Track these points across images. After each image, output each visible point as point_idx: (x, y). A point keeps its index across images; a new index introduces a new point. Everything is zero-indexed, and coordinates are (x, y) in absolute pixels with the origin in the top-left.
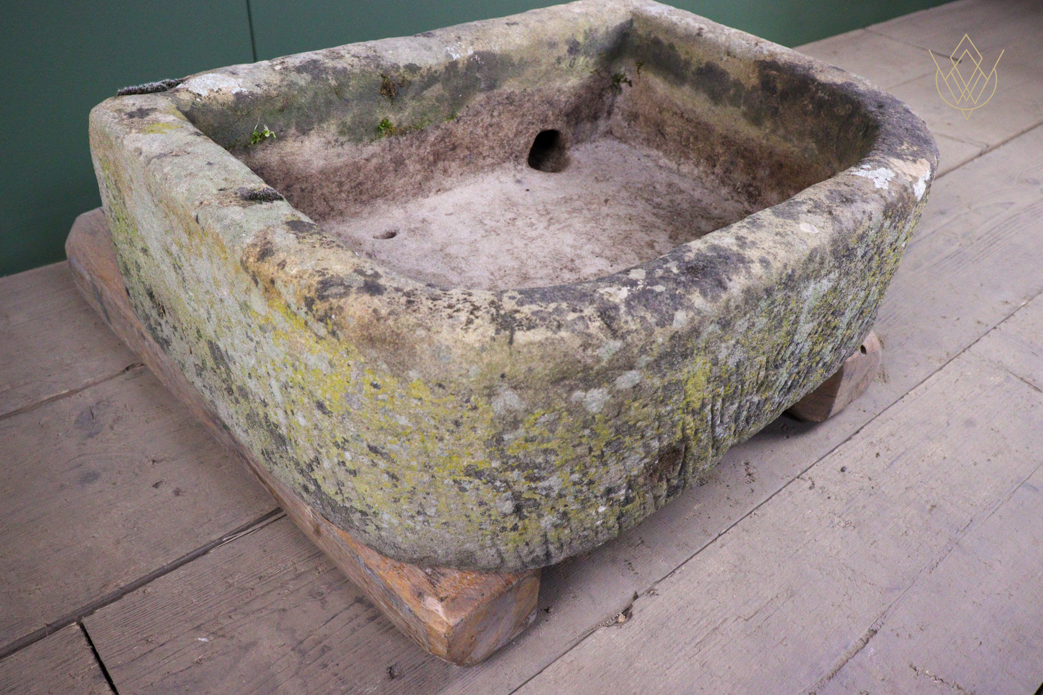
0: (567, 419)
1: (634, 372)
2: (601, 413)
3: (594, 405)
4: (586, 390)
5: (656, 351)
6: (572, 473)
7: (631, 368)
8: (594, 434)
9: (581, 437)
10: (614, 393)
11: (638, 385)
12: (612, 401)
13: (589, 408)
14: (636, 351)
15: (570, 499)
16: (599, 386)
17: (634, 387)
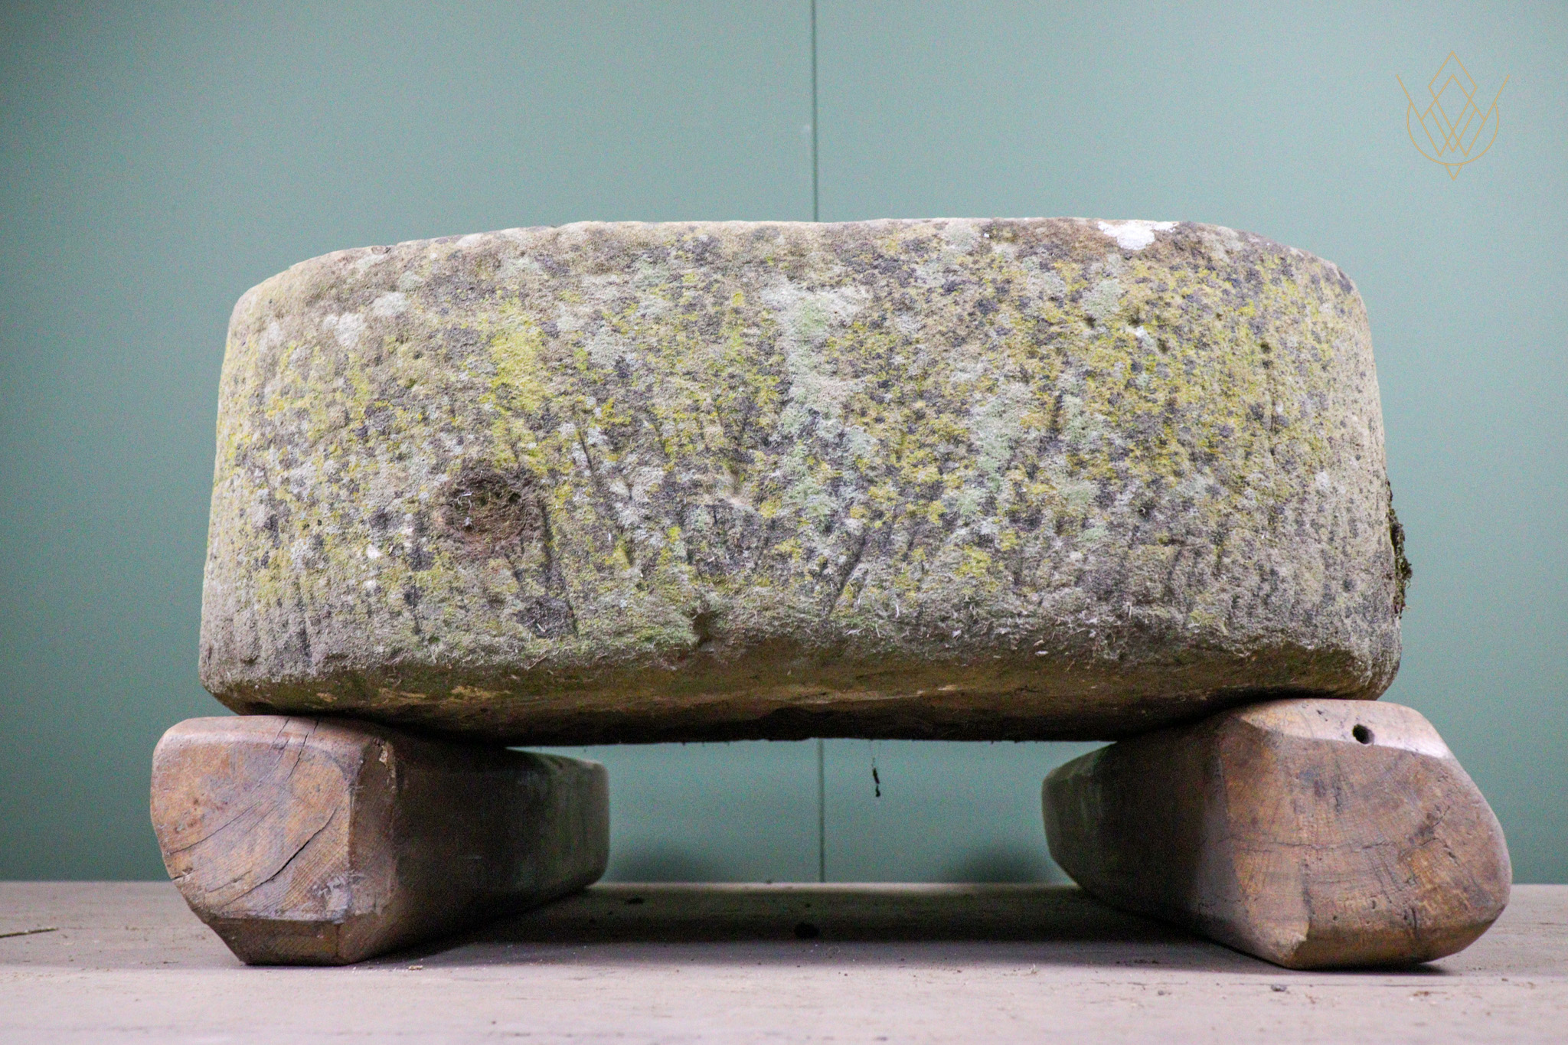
0: (319, 360)
1: (396, 294)
2: (355, 350)
3: (346, 336)
4: (340, 314)
5: (428, 271)
6: (326, 457)
7: (393, 288)
8: (350, 389)
9: (334, 391)
10: (373, 323)
11: (402, 314)
12: (368, 333)
13: (341, 340)
14: (400, 265)
15: (323, 509)
16: (354, 309)
17: (398, 317)
